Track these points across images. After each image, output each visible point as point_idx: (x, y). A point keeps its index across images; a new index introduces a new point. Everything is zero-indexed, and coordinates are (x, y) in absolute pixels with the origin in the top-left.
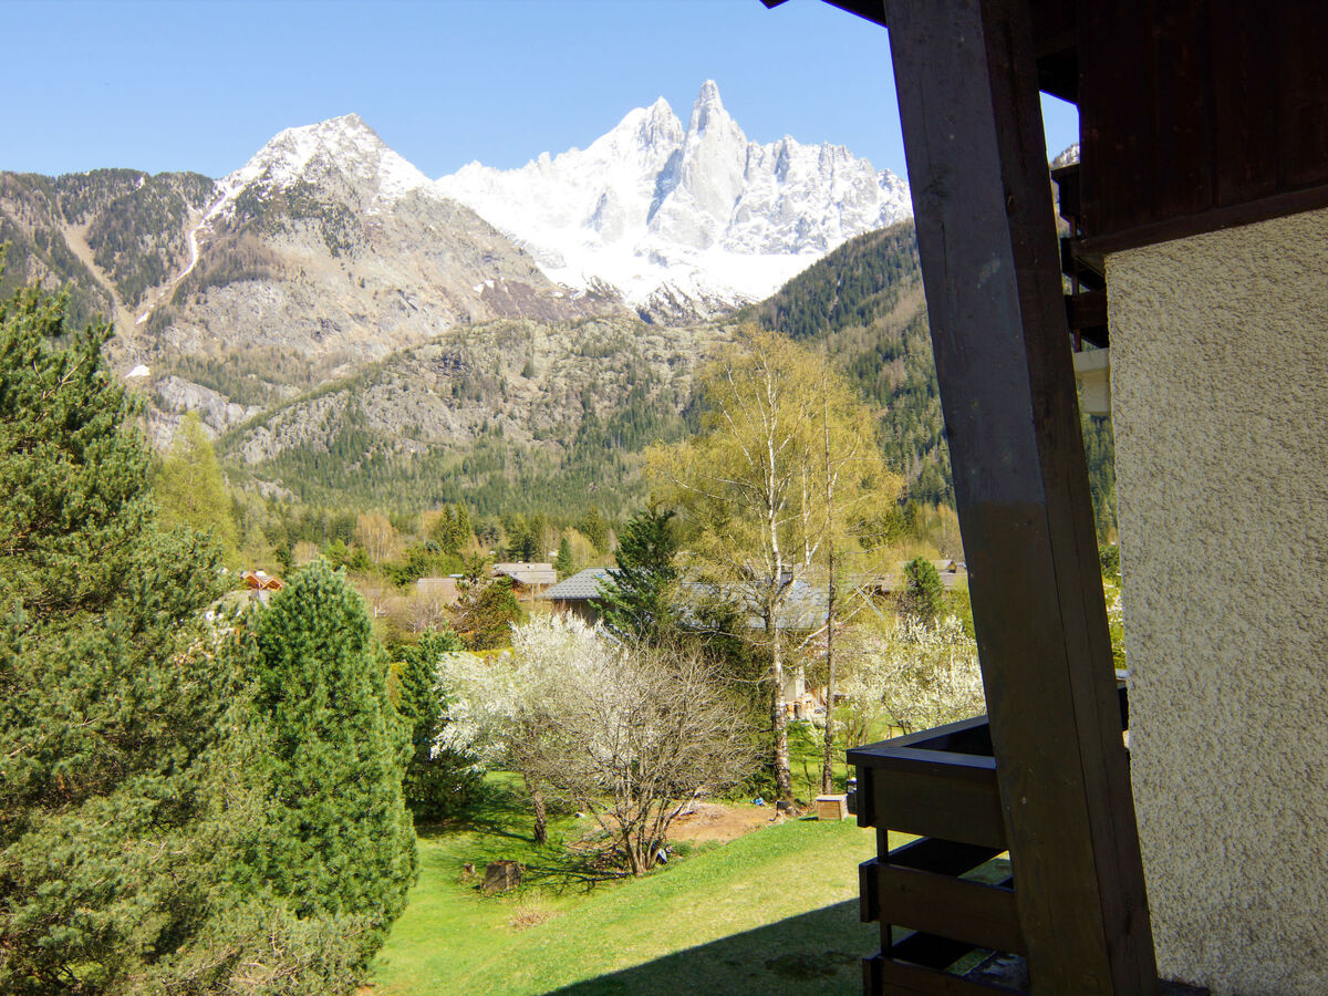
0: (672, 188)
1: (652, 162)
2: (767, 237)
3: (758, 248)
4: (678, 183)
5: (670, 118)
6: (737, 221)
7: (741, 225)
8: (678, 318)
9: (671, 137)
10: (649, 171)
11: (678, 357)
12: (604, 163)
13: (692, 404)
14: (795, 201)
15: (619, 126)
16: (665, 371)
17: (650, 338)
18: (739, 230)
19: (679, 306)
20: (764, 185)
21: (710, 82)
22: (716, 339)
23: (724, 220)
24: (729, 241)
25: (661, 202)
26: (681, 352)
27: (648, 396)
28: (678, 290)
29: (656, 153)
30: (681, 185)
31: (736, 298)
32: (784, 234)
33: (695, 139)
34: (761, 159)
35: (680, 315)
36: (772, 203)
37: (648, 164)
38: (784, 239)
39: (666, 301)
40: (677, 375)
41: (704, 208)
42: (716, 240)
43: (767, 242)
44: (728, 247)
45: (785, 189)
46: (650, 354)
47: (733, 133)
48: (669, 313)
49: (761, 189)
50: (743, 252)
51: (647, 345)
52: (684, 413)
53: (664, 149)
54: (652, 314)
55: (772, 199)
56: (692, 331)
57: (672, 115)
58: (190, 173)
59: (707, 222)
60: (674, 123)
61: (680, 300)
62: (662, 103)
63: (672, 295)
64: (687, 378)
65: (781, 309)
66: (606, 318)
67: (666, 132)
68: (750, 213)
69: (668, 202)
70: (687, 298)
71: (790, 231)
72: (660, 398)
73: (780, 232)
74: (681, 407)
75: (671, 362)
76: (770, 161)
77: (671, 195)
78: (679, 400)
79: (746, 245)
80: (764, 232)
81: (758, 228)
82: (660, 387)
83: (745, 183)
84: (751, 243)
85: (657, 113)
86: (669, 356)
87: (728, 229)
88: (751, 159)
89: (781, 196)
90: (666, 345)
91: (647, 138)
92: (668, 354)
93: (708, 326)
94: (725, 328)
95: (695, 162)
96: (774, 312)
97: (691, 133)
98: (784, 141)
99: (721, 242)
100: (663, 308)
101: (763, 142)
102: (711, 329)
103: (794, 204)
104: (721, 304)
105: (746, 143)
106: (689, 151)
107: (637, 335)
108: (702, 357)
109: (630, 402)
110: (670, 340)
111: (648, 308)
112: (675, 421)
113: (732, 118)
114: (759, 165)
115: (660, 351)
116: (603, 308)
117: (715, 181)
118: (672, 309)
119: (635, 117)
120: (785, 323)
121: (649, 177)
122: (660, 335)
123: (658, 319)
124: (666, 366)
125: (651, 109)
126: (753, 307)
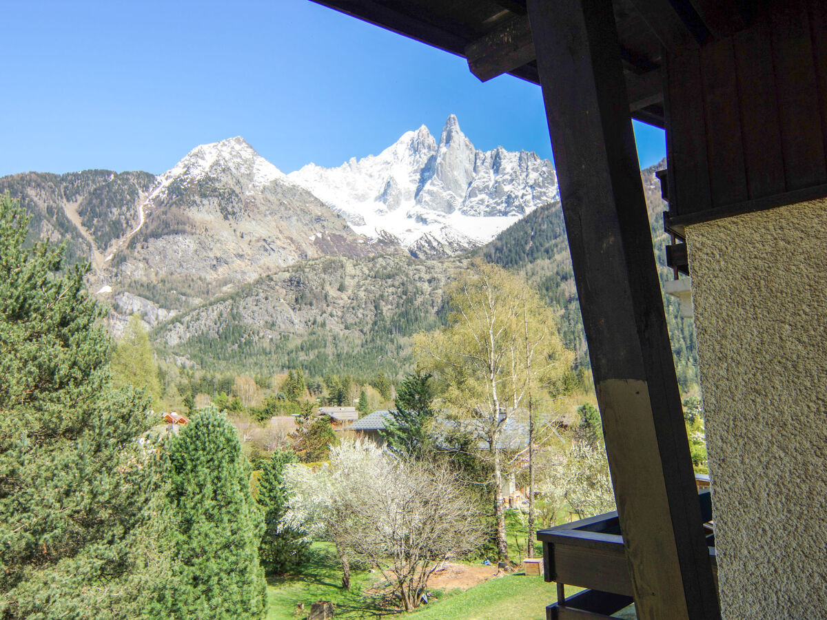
0: (430, 177)
1: (418, 162)
2: (488, 206)
3: (482, 213)
4: (434, 175)
5: (428, 137)
6: (470, 197)
7: (472, 199)
8: (434, 255)
9: (429, 148)
10: (416, 168)
11: (434, 279)
12: (389, 163)
13: (443, 307)
14: (505, 185)
15: (398, 142)
16: (426, 287)
17: (417, 267)
18: (471, 202)
19: (434, 248)
20: (486, 175)
21: (452, 116)
22: (458, 267)
23: (461, 197)
24: (465, 208)
25: (423, 186)
26: (436, 276)
27: (415, 302)
28: (434, 238)
29: (420, 157)
30: (435, 176)
31: (469, 243)
32: (499, 204)
33: (444, 149)
34: (484, 160)
35: (435, 253)
36: (490, 186)
37: (415, 164)
38: (498, 208)
39: (427, 245)
40: (434, 289)
41: (449, 189)
42: (457, 208)
43: (488, 209)
44: (464, 213)
45: (499, 178)
46: (417, 277)
47: (467, 145)
48: (429, 252)
49: (484, 178)
50: (473, 215)
51: (415, 271)
52: (437, 313)
53: (425, 155)
54: (418, 252)
55: (491, 184)
56: (442, 263)
57: (430, 135)
58: (141, 172)
59: (451, 197)
60: (431, 140)
61: (435, 244)
62: (423, 127)
63: (430, 241)
64: (440, 291)
65: (497, 249)
66: (390, 255)
67: (426, 145)
68: (477, 192)
69: (428, 186)
70: (439, 243)
71: (502, 202)
72: (423, 304)
73: (496, 203)
74: (436, 309)
75: (430, 281)
76: (489, 161)
77: (430, 181)
78: (435, 304)
79: (476, 211)
80: (486, 203)
81: (482, 201)
82: (423, 297)
83: (474, 174)
84: (478, 210)
85: (420, 134)
86: (428, 278)
87: (464, 202)
88: (478, 161)
89: (496, 182)
90: (426, 271)
91: (415, 148)
92: (428, 277)
93: (452, 260)
94: (462, 261)
95: (443, 162)
96: (493, 251)
97: (441, 145)
98: (498, 150)
99: (460, 209)
100: (424, 249)
101: (485, 151)
102: (454, 261)
103: (504, 187)
104: (460, 246)
105: (474, 150)
106: (440, 156)
107: (409, 266)
108: (449, 278)
109: (404, 306)
110: (429, 268)
111: (416, 249)
112: (432, 318)
113: (466, 137)
114: (483, 163)
115: (423, 275)
116: (388, 249)
117: (455, 173)
118: (430, 250)
119: (408, 136)
120: (500, 257)
121: (415, 171)
122: (423, 265)
123: (422, 256)
124: (426, 284)
125: (417, 132)
126: (480, 248)
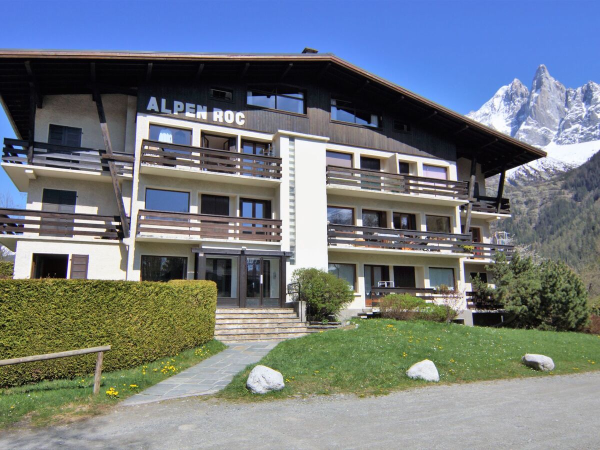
0: (524, 119)
1: (513, 109)
2: (582, 134)
3: (577, 140)
4: (528, 116)
5: (521, 87)
6: (564, 128)
7: (566, 130)
8: (532, 181)
9: (522, 96)
10: (511, 114)
11: (530, 201)
12: (488, 114)
13: (540, 223)
14: (598, 113)
15: (494, 96)
16: (523, 208)
17: (514, 193)
18: (565, 133)
19: (531, 175)
20: (578, 108)
21: (541, 66)
22: (552, 189)
23: (555, 130)
24: (560, 139)
25: (519, 127)
26: (532, 198)
27: (514, 221)
28: (531, 167)
29: (515, 104)
30: (529, 117)
31: (565, 167)
32: (593, 130)
33: (535, 95)
34: (575, 96)
35: (532, 179)
36: (583, 116)
37: (510, 111)
38: (593, 133)
39: (524, 174)
40: (531, 209)
41: (543, 126)
42: (552, 140)
43: (582, 136)
44: (560, 143)
45: (591, 108)
46: (515, 200)
47: (557, 87)
48: (527, 179)
49: (576, 110)
50: (568, 143)
51: (513, 197)
52: (535, 228)
53: (519, 101)
54: (517, 181)
55: (584, 115)
56: (537, 187)
57: (522, 85)
59: (546, 132)
60: (524, 89)
61: (532, 172)
62: (516, 81)
63: (527, 170)
64: (537, 211)
65: (589, 170)
66: (490, 186)
67: (519, 94)
68: (571, 123)
69: (523, 127)
70: (536, 171)
71: (596, 128)
72: (521, 222)
73: (589, 130)
74: (534, 225)
75: (526, 203)
76: (580, 97)
77: (524, 123)
78: (532, 221)
79: (571, 139)
80: (580, 132)
81: (576, 130)
82: (521, 216)
83: (566, 109)
84: (573, 138)
85: (514, 86)
86: (525, 200)
87: (558, 134)
88: (569, 97)
89: (589, 112)
90: (523, 195)
91: (509, 98)
92: (524, 200)
93: (547, 183)
94: (557, 183)
95: (536, 105)
96: (586, 171)
97: (533, 91)
98: (588, 84)
99: (554, 141)
100: (523, 177)
101: (575, 88)
102: (549, 184)
103: (597, 115)
104: (556, 171)
105: (565, 90)
106: (532, 100)
107: (507, 193)
108: (544, 199)
109: (505, 225)
110: (525, 192)
111: (514, 178)
112: (530, 232)
113: (556, 80)
114: (574, 99)
115: (520, 198)
116: (490, 182)
117: (548, 111)
118: (528, 177)
119: (501, 92)
120: (593, 176)
121: (511, 117)
122: (520, 191)
123: (520, 183)
124: (524, 206)
125: (510, 86)
126: (574, 170)
